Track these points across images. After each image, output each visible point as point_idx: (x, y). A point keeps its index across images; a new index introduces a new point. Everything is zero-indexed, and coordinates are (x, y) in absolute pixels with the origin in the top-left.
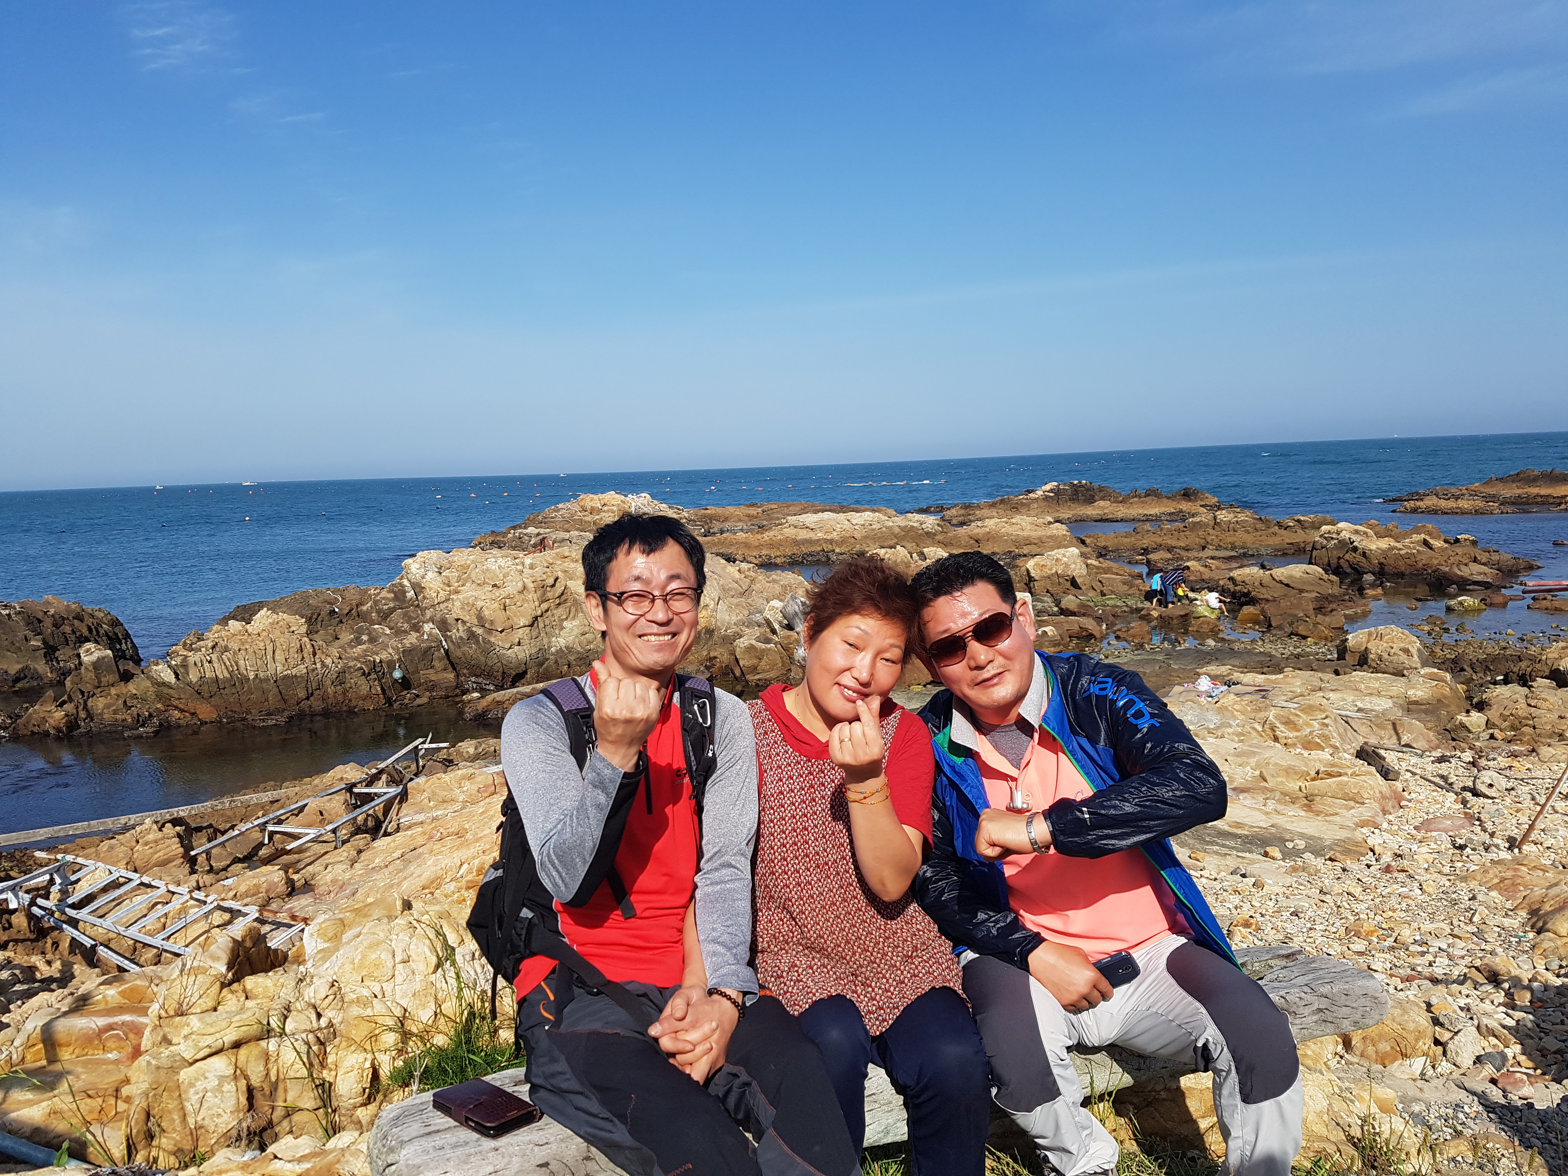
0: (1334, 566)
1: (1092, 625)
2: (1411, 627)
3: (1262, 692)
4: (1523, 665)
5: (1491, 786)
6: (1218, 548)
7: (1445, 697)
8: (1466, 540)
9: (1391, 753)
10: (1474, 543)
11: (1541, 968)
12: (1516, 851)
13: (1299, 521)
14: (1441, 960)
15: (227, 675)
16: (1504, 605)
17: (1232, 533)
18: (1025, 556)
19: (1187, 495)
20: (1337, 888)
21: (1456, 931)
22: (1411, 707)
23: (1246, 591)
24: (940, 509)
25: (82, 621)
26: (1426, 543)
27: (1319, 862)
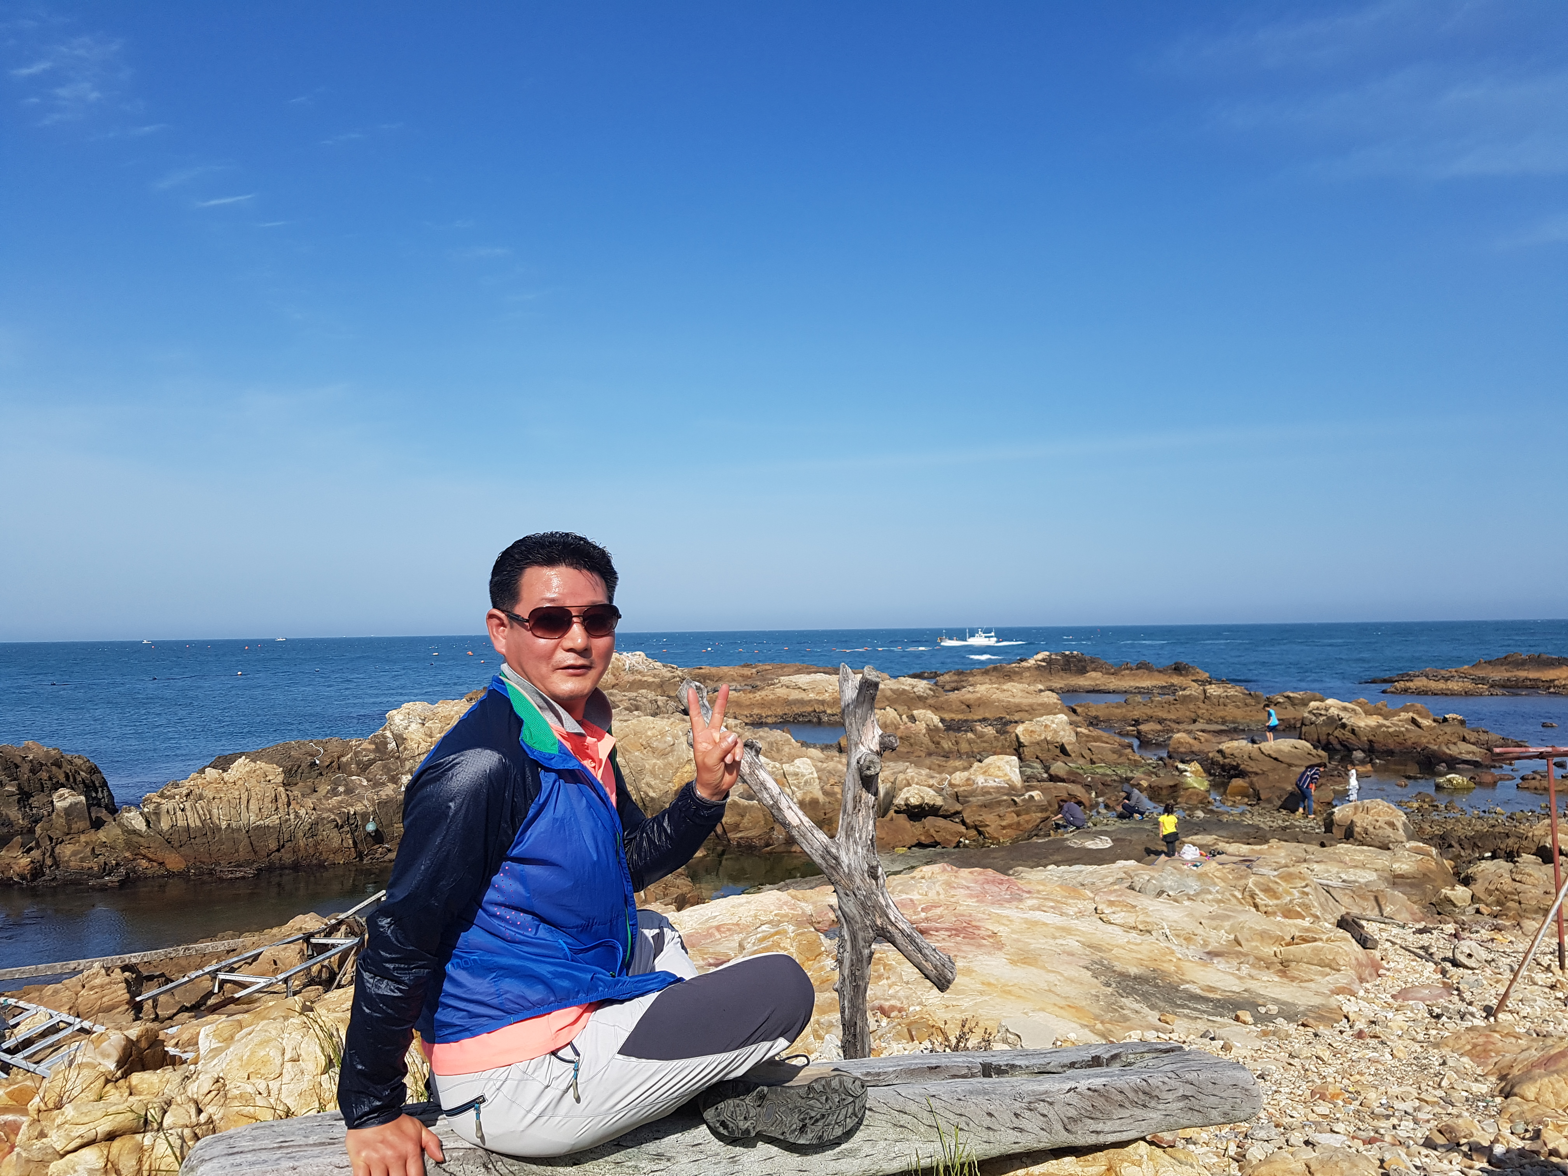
0: (1324, 742)
1: (1080, 792)
2: (1399, 804)
3: (1248, 862)
4: (1510, 841)
5: (1470, 956)
6: (1209, 721)
7: (1431, 871)
8: (1454, 719)
9: (1374, 924)
10: (1462, 722)
11: (1506, 1132)
12: (1492, 1019)
13: (1288, 697)
14: (1406, 1123)
15: (198, 823)
16: (1495, 783)
17: (1222, 707)
18: (1016, 722)
19: (1178, 669)
20: (1306, 1052)
21: (1423, 1096)
22: (1397, 880)
23: (1235, 764)
24: (933, 676)
25: (60, 767)
26: (1414, 721)
27: (1291, 1028)
